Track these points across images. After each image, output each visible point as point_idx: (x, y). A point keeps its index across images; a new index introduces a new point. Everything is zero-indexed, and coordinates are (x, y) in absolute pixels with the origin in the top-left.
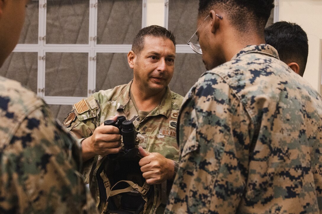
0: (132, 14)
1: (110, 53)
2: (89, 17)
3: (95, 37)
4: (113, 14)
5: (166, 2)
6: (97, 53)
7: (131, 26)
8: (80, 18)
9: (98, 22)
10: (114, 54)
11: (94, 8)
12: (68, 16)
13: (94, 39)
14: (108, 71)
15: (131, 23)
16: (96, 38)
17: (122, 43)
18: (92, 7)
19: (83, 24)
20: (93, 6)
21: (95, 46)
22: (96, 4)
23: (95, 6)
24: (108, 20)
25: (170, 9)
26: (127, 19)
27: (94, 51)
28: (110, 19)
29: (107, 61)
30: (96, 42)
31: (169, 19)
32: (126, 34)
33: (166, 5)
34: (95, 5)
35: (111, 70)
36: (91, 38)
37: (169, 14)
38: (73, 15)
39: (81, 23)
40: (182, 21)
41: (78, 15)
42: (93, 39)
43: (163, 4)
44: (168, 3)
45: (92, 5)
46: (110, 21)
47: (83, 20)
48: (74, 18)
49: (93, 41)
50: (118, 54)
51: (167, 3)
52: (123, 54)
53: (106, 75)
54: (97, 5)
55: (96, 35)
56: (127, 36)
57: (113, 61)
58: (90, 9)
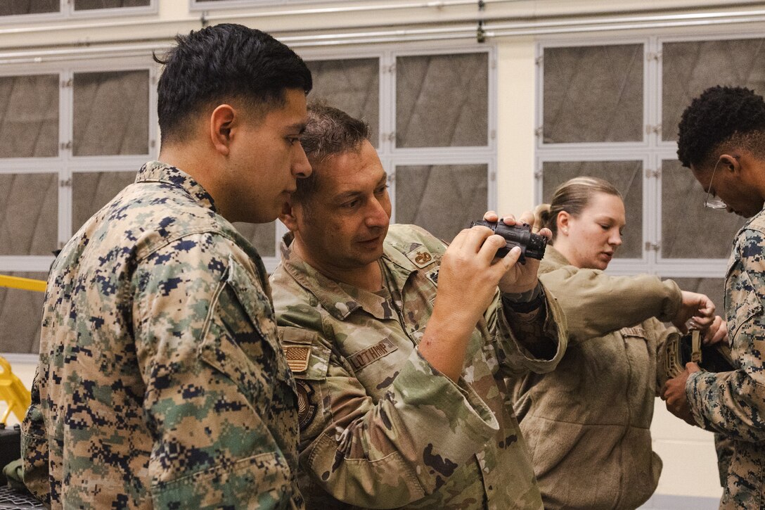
0: (468, 85)
1: (423, 166)
2: (378, 92)
3: (392, 133)
4: (428, 84)
5: (537, 57)
6: (397, 167)
7: (465, 108)
8: (361, 95)
9: (397, 102)
10: (431, 166)
11: (388, 74)
12: (336, 93)
13: (390, 139)
14: (419, 202)
15: (466, 101)
16: (394, 135)
17: (449, 145)
18: (384, 73)
19: (368, 108)
20: (388, 69)
21: (391, 152)
22: (393, 65)
23: (390, 71)
24: (417, 97)
25: (547, 71)
26: (458, 95)
27: (391, 162)
28: (422, 94)
29: (418, 182)
30: (394, 144)
31: (545, 91)
32: (455, 126)
33: (537, 63)
34: (390, 67)
35: (426, 201)
36: (384, 135)
37: (546, 81)
38: (346, 90)
39: (364, 106)
40: (573, 95)
41: (356, 90)
42: (387, 138)
43: (533, 62)
44: (542, 59)
45: (384, 67)
46: (422, 99)
47: (366, 100)
48: (348, 96)
49: (388, 143)
50: (441, 167)
51: (540, 57)
52: (450, 166)
53: (417, 210)
54: (394, 67)
55: (394, 128)
56: (458, 130)
57: (430, 181)
58: (381, 76)
